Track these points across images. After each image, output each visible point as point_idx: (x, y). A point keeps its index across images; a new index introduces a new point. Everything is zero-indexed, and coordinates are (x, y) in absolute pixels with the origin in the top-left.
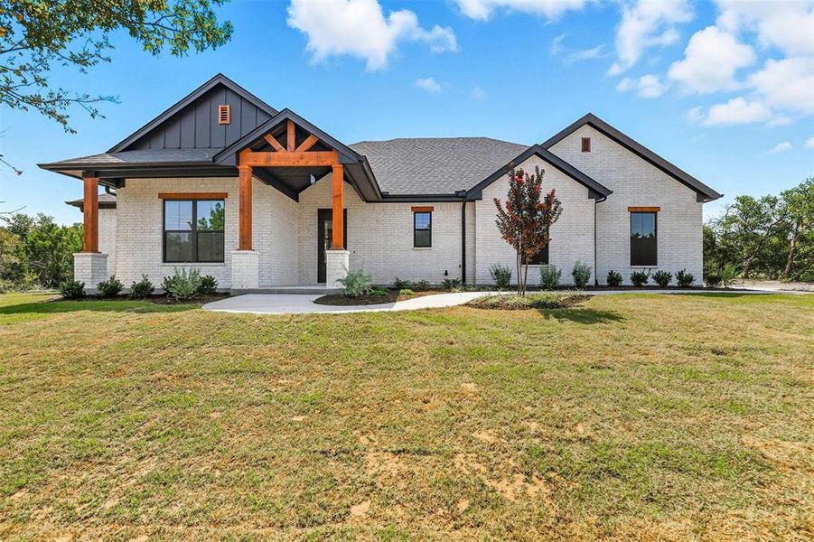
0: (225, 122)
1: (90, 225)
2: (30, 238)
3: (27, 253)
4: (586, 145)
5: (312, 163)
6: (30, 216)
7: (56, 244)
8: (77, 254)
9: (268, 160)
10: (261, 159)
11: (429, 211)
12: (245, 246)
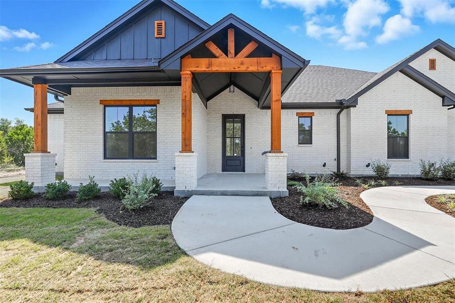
0: (161, 36)
1: (40, 127)
2: (9, 134)
3: (7, 143)
4: (433, 64)
5: (253, 69)
6: (9, 120)
7: (25, 137)
8: (27, 154)
9: (210, 65)
10: (202, 65)
11: (310, 116)
12: (187, 148)
